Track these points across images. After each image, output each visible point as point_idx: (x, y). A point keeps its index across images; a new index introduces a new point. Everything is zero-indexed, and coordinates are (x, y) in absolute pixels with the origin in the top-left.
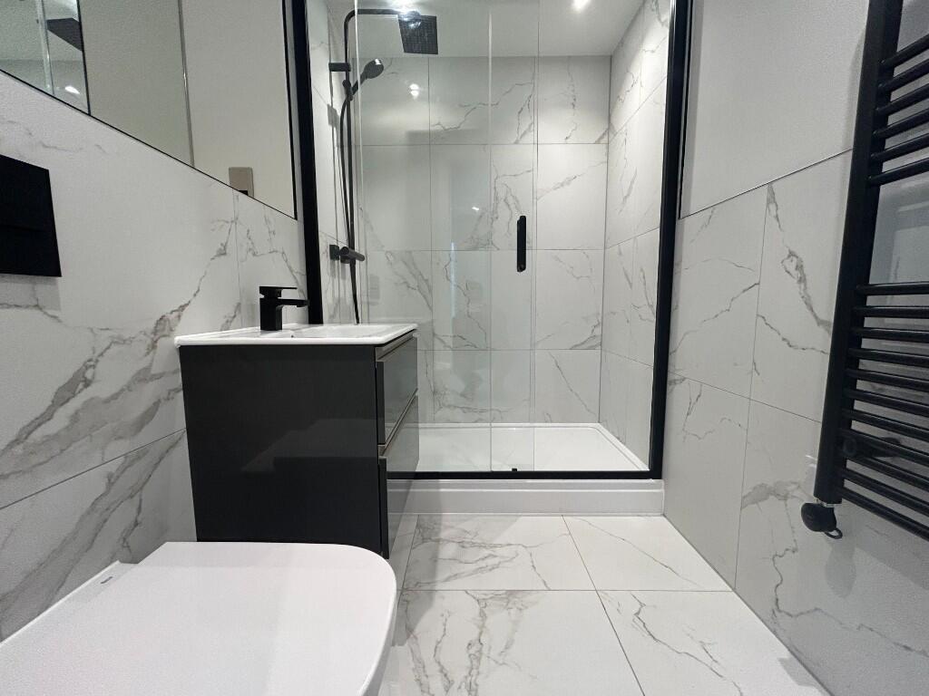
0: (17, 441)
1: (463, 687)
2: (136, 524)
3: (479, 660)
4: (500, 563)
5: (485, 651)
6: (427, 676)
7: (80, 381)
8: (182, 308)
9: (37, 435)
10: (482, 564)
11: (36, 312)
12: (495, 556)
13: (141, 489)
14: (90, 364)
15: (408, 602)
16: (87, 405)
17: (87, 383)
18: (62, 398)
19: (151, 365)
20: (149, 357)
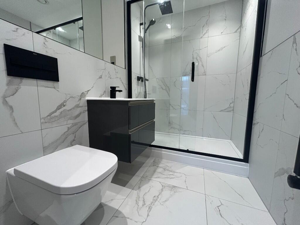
0: (49, 116)
1: (148, 206)
2: (74, 140)
3: (155, 201)
4: (174, 177)
5: (158, 200)
6: (139, 200)
7: (63, 105)
8: (88, 91)
9: (53, 115)
10: (168, 176)
11: (54, 89)
12: (174, 175)
13: (76, 132)
14: (65, 102)
15: (142, 180)
16: (64, 110)
17: (64, 106)
18: (59, 108)
19: (79, 104)
20: (79, 102)
